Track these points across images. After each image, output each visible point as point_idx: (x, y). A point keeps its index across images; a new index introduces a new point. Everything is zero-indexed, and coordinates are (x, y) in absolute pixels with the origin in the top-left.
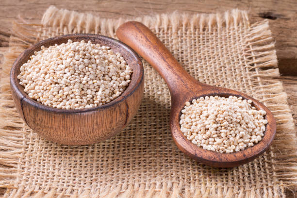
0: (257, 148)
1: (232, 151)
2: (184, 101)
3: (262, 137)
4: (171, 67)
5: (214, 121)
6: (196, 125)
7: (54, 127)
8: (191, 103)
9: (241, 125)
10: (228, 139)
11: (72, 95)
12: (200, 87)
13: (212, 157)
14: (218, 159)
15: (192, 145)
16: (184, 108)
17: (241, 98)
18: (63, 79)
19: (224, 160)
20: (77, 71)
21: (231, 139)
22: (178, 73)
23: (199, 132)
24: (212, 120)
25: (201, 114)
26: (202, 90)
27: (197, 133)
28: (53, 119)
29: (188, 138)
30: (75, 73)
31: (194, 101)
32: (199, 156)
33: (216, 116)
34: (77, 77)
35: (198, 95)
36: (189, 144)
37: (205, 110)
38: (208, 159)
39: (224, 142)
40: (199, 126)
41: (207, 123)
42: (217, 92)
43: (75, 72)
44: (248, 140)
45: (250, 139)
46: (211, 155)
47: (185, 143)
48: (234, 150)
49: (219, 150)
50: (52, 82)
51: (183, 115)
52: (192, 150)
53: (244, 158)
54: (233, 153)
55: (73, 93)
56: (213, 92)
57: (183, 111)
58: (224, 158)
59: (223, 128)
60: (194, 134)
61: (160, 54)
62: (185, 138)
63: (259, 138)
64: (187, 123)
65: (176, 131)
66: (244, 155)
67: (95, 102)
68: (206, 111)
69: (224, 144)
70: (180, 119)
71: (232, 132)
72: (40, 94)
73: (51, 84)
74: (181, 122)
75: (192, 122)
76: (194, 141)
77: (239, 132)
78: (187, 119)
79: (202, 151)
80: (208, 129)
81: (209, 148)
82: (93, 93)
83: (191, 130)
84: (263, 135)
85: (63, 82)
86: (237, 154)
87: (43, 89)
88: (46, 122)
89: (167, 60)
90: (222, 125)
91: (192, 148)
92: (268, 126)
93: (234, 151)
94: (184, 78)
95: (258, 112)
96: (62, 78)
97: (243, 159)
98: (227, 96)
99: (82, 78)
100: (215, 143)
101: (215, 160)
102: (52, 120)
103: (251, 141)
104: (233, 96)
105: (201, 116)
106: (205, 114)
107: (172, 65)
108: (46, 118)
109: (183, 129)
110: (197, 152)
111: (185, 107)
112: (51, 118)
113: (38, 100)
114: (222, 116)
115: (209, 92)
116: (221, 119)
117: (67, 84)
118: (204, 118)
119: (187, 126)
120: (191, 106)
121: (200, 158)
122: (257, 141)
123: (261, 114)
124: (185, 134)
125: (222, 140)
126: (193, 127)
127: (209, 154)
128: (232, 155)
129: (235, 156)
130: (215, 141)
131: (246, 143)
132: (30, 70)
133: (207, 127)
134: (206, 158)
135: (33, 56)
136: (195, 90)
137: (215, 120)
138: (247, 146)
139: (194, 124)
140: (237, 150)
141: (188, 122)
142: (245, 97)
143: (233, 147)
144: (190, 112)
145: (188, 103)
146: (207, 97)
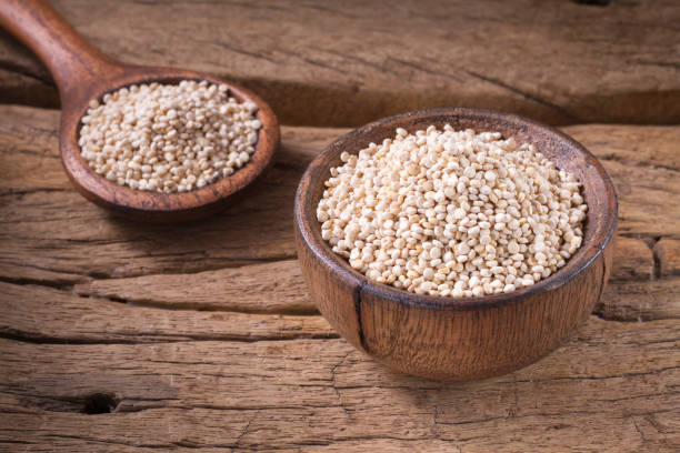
0: (241, 176)
1: (189, 187)
2: (87, 99)
3: (251, 154)
4: (56, 37)
5: (149, 131)
6: (113, 143)
7: (449, 343)
8: (102, 102)
9: (204, 134)
10: (181, 164)
11: (478, 261)
12: (120, 70)
13: (149, 203)
14: (161, 205)
15: (107, 184)
16: (86, 114)
17: (204, 83)
18: (447, 226)
19: (174, 206)
20: (476, 203)
21: (186, 163)
22: (72, 47)
23: (121, 157)
24: (145, 129)
25: (122, 120)
26: (124, 76)
27: (117, 159)
28: (450, 324)
29: (98, 171)
30: (474, 208)
31: (106, 97)
32: (123, 203)
33: (152, 120)
34: (480, 216)
35: (115, 86)
36: (100, 182)
37: (129, 112)
38: (140, 207)
39: (172, 170)
40: (118, 144)
41: (134, 135)
42: (155, 77)
43: (472, 206)
44: (221, 163)
45: (227, 159)
46: (148, 198)
47: (93, 180)
48: (194, 185)
49: (162, 188)
50: (419, 237)
51: (85, 128)
52: (106, 193)
53: (216, 199)
54: (192, 190)
55: (477, 255)
56: (146, 77)
57: (85, 120)
58: (173, 203)
59: (168, 143)
60: (110, 161)
61: (32, 13)
62: (91, 171)
63: (244, 156)
64: (94, 142)
65: (72, 159)
66: (216, 193)
67: (534, 269)
68: (132, 113)
69: (173, 175)
70: (78, 136)
71: (187, 149)
72: (397, 269)
73: (419, 241)
74: (81, 142)
75: (104, 139)
76: (109, 175)
77: (202, 149)
78: (95, 134)
79: (128, 193)
80: (138, 149)
81: (143, 184)
82: (524, 248)
83: (104, 153)
84: (251, 149)
85: (447, 233)
86: (199, 193)
87: (400, 257)
88: (429, 333)
89: (48, 23)
90: (165, 137)
91: (107, 189)
92: (262, 132)
93: (195, 187)
94: (85, 55)
95: (241, 106)
96: (441, 223)
97: (212, 200)
98: (175, 82)
99: (491, 218)
100: (153, 174)
101: (156, 208)
102: (446, 327)
103: (228, 163)
104: (188, 80)
105: (122, 125)
106: (129, 118)
107: (59, 33)
108: (432, 324)
109: (86, 153)
110: (119, 196)
111: (89, 111)
112: (443, 323)
113: (397, 284)
114: (163, 118)
115: (137, 78)
116: (162, 125)
117: (458, 237)
118: (129, 127)
119: (96, 147)
120: (102, 107)
121: (124, 207)
122: (239, 162)
123: (246, 111)
124: (91, 164)
125: (167, 166)
126: (107, 148)
127: (142, 197)
128: (190, 196)
129: (197, 196)
130: (153, 171)
131: (218, 170)
132: (344, 216)
133: (135, 144)
134: (137, 207)
135: (331, 180)
136: (108, 77)
137: (150, 127)
138: (221, 174)
139: (108, 141)
140: (200, 183)
141: (96, 138)
142: (212, 80)
143: (191, 178)
144: (100, 119)
145: (93, 102)
146: (133, 88)
